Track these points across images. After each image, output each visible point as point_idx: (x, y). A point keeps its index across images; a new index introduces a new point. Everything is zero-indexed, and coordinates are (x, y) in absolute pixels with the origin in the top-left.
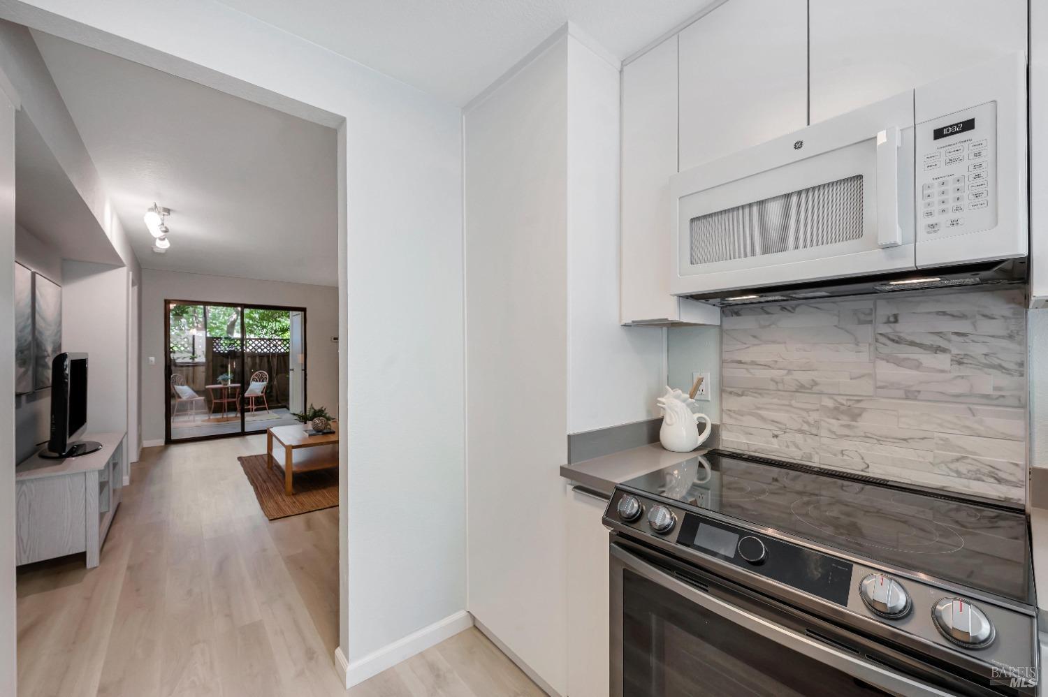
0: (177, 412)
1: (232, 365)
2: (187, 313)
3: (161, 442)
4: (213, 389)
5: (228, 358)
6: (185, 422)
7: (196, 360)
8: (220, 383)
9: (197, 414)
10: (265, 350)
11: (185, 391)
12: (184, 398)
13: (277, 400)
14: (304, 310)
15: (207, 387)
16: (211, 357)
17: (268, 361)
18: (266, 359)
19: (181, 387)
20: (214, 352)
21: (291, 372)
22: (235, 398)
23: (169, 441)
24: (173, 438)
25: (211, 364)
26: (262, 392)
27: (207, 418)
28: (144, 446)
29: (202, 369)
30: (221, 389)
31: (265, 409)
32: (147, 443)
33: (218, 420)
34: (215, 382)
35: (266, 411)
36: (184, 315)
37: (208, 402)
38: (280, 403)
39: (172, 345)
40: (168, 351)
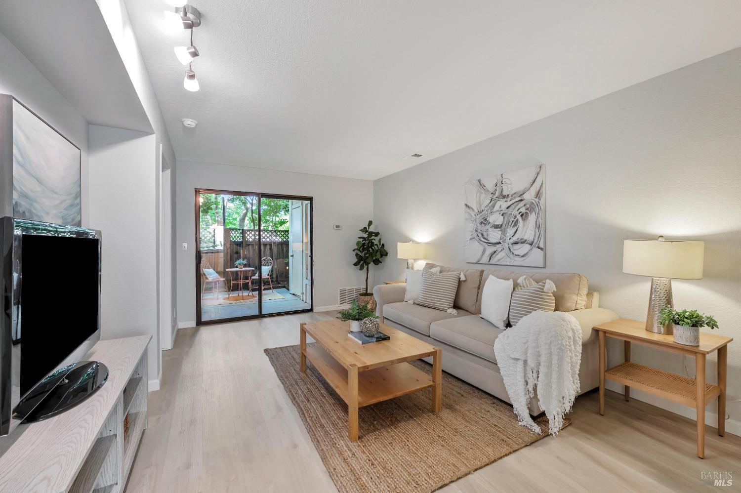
0: (205, 290)
1: (244, 252)
2: (211, 209)
3: (193, 324)
4: (231, 272)
5: (240, 246)
6: (211, 299)
7: (217, 248)
8: (237, 267)
9: (220, 292)
10: (268, 240)
11: (211, 274)
12: (210, 279)
13: (277, 281)
14: (310, 199)
15: (227, 270)
16: (228, 245)
17: (271, 249)
18: (268, 247)
19: (207, 270)
20: (231, 241)
21: (290, 258)
22: (248, 279)
23: (200, 323)
24: (203, 320)
25: (229, 251)
26: (268, 275)
27: (227, 296)
28: (179, 328)
29: (222, 255)
30: (237, 272)
31: (270, 289)
32: (181, 325)
33: (236, 299)
34: (233, 266)
35: (271, 291)
36: (209, 211)
37: (228, 282)
38: (279, 283)
39: (201, 236)
40: (198, 240)
